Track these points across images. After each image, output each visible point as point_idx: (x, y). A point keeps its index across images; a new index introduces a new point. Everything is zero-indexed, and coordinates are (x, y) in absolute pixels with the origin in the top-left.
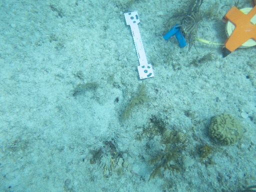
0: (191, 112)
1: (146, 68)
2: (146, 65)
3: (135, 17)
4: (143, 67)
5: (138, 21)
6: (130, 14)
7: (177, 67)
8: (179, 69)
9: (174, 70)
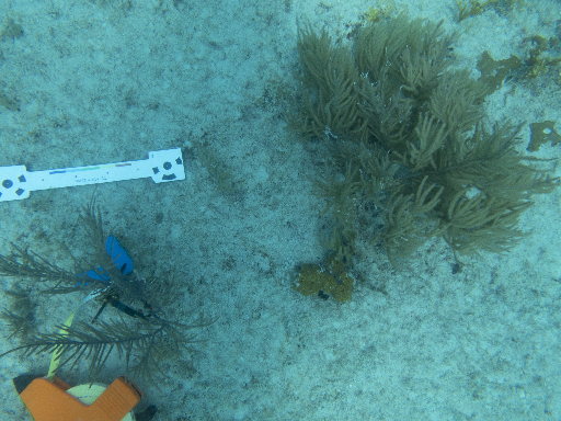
1: (17, 185)
2: (28, 187)
3: (168, 173)
4: (22, 179)
5: (158, 179)
6: (178, 161)
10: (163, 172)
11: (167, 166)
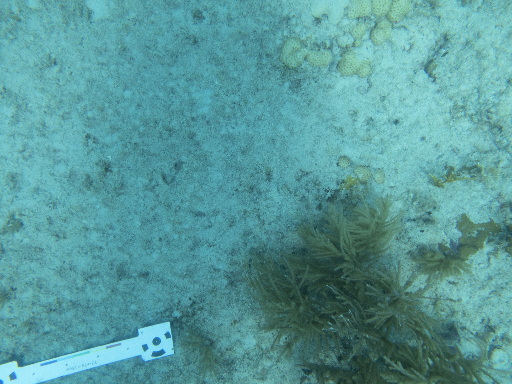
10: (153, 348)
11: (157, 341)
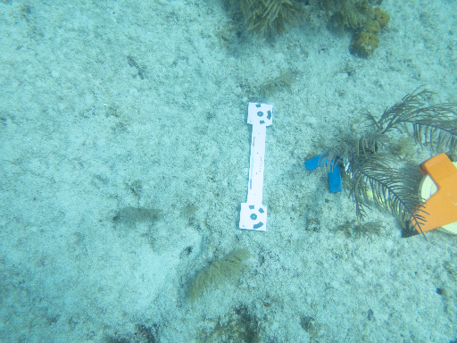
0: (313, 323)
1: (255, 211)
2: (259, 205)
3: (266, 114)
4: (252, 207)
5: (269, 122)
7: (313, 226)
8: (315, 229)
9: (307, 229)
10: (264, 118)
11: (260, 114)
